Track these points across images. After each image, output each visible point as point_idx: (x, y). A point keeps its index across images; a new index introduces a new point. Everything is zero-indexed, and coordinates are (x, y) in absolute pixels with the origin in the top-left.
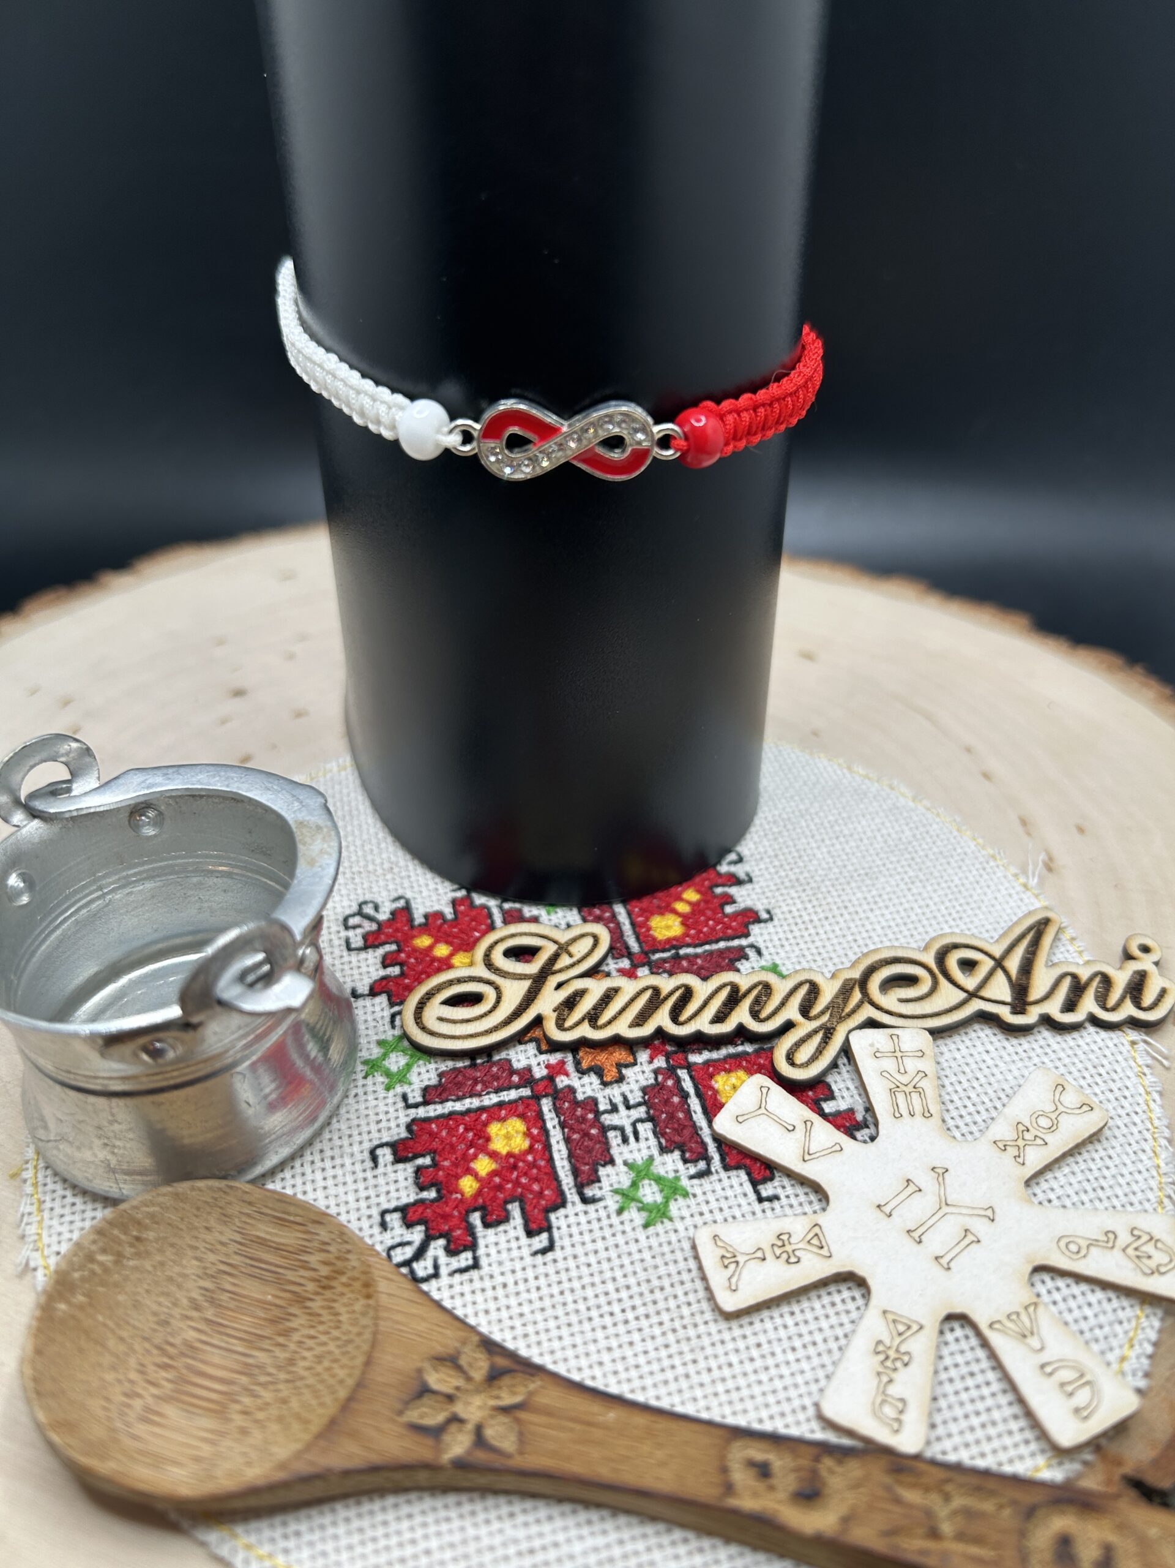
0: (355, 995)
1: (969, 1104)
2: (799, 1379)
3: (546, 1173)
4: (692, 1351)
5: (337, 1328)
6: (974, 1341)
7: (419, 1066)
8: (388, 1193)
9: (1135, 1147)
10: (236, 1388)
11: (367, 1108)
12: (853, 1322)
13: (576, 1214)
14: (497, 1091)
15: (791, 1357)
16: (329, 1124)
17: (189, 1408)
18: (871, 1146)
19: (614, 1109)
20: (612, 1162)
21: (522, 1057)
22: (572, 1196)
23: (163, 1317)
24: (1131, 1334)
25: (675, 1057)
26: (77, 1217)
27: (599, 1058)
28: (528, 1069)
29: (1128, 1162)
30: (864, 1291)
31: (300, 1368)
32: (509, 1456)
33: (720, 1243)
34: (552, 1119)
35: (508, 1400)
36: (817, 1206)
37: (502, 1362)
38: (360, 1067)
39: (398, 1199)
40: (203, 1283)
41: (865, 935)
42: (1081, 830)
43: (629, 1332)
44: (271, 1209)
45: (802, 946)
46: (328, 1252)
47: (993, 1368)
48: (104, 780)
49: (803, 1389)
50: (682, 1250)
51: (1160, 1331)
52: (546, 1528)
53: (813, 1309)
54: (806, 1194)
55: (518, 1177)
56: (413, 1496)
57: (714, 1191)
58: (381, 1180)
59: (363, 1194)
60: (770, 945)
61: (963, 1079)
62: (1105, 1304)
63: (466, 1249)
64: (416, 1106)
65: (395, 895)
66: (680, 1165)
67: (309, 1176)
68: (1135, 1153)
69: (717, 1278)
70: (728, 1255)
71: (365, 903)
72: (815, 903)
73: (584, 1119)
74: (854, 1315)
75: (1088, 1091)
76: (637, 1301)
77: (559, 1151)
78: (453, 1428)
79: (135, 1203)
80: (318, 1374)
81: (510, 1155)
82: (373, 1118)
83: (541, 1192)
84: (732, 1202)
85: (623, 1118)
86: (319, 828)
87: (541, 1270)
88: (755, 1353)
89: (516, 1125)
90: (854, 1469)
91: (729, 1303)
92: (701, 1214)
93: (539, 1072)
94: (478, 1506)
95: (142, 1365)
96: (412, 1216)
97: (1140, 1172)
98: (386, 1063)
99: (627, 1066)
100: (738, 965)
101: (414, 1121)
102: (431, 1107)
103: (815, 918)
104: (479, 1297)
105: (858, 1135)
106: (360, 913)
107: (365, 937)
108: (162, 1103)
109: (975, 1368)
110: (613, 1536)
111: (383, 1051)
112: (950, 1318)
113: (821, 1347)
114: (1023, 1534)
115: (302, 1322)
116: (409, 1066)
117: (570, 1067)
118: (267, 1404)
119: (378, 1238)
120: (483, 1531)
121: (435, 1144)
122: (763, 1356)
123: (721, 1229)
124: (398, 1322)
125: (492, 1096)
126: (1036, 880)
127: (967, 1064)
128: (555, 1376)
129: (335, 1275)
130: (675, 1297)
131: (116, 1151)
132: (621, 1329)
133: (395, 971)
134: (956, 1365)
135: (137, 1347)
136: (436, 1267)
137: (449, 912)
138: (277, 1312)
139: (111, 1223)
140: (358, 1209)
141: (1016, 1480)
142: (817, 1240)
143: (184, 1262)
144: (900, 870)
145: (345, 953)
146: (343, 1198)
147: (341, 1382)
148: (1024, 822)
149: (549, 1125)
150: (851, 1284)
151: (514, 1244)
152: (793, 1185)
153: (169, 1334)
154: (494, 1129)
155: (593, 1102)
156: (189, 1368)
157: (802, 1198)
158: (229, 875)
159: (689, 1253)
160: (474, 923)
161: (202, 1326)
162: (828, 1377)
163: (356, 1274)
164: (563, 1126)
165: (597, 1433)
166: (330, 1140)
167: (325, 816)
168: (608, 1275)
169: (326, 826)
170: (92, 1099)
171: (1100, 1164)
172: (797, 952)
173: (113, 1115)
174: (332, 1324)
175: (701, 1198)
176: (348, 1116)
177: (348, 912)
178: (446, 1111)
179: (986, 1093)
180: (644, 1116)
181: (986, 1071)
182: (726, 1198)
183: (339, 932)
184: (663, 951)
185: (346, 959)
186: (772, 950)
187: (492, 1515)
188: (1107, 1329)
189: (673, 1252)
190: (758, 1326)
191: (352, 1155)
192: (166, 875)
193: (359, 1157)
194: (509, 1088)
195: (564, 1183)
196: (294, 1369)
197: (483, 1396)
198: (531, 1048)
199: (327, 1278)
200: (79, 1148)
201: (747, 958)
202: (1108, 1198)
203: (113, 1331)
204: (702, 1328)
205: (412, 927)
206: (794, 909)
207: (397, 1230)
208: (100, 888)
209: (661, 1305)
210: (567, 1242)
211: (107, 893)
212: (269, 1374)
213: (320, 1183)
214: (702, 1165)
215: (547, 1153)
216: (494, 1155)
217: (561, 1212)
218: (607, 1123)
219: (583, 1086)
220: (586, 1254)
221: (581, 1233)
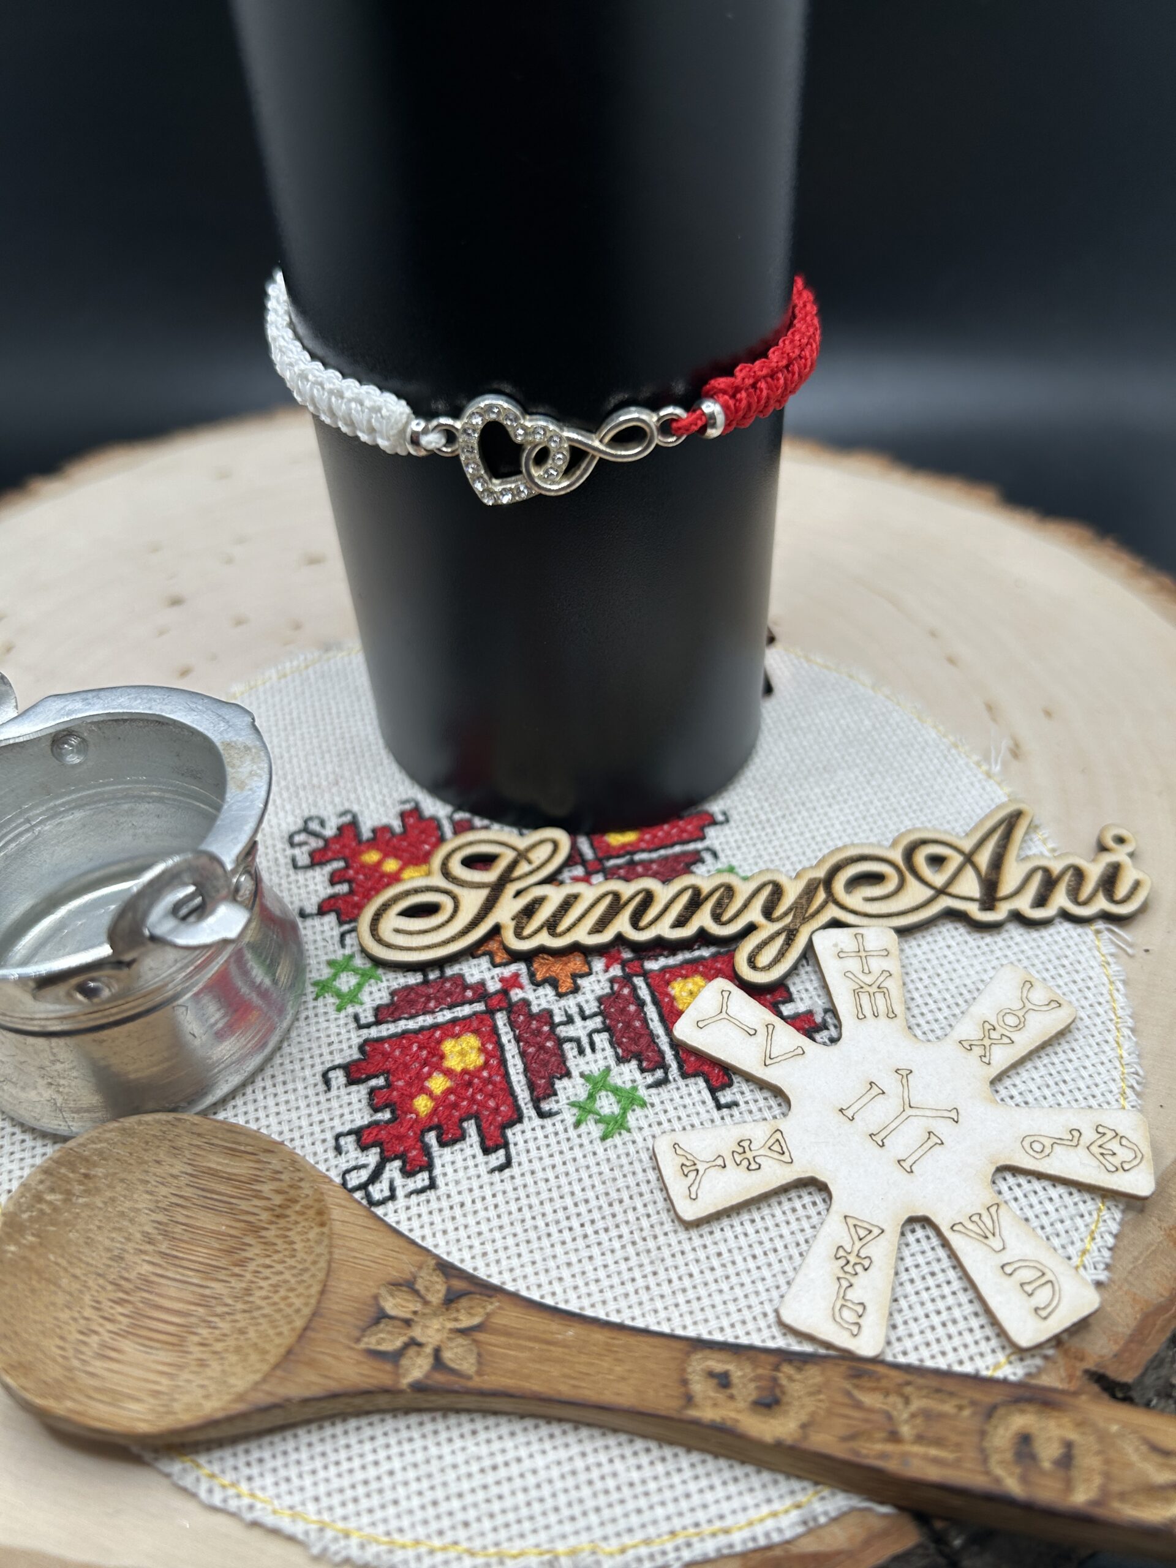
0: (303, 915)
1: (930, 1001)
2: (760, 1286)
3: (501, 1089)
4: (652, 1263)
5: (294, 1256)
6: (935, 1241)
7: (370, 985)
8: (342, 1115)
9: (1099, 1038)
10: (193, 1320)
11: (318, 1031)
12: (814, 1227)
13: (533, 1129)
14: (450, 1007)
15: (751, 1264)
16: (280, 1048)
17: (147, 1342)
18: (834, 1049)
19: (570, 1020)
20: (568, 1074)
21: (475, 971)
22: (528, 1111)
23: (116, 1253)
24: (1093, 1227)
25: (631, 965)
26: (26, 1154)
27: (554, 969)
28: (482, 984)
29: (1091, 1053)
30: (825, 1195)
31: (256, 1297)
32: (469, 1378)
33: (679, 1151)
34: (507, 1033)
35: (466, 1322)
36: (777, 1111)
37: (459, 1285)
38: (310, 989)
39: (352, 1121)
40: (154, 1216)
41: (823, 831)
42: (1048, 714)
43: (588, 1246)
44: (221, 1139)
45: (760, 846)
46: (280, 1180)
47: (954, 1268)
48: (22, 707)
49: (764, 1296)
50: (641, 1161)
51: (1122, 1224)
52: (509, 1444)
53: (773, 1216)
54: (766, 1099)
55: (473, 1094)
56: (375, 1418)
57: (672, 1100)
58: (335, 1104)
59: (316, 1118)
60: (726, 847)
61: (924, 976)
62: (1066, 1196)
63: (420, 1171)
64: (368, 1026)
65: (341, 809)
66: (637, 1075)
67: (261, 1104)
68: (1098, 1044)
69: (677, 1187)
70: (688, 1163)
71: (311, 819)
72: (772, 801)
73: (539, 1032)
74: (815, 1220)
75: (1051, 983)
76: (596, 1215)
77: (515, 1065)
78: (412, 1351)
79: (81, 1140)
80: (275, 1304)
81: (465, 1071)
82: (324, 1040)
83: (496, 1110)
84: (691, 1110)
85: (579, 1029)
86: (247, 749)
87: (498, 1187)
88: (715, 1262)
89: (471, 1041)
90: (814, 1375)
91: (689, 1212)
92: (660, 1124)
93: (493, 986)
94: (440, 1425)
95: (98, 1302)
96: (367, 1138)
97: (1102, 1063)
98: (337, 984)
99: (582, 976)
100: (694, 868)
101: (366, 1042)
102: (384, 1027)
103: (772, 817)
104: (437, 1218)
105: (818, 1037)
106: (305, 830)
107: (312, 854)
108: (104, 1041)
109: (936, 1267)
110: (575, 1449)
111: (333, 971)
112: (911, 1220)
113: (782, 1253)
114: (983, 1434)
115: (257, 1251)
116: (360, 986)
117: (524, 980)
118: (225, 1335)
119: (333, 1162)
120: (446, 1449)
121: (389, 1064)
122: (724, 1265)
123: (680, 1137)
124: (353, 1250)
125: (446, 1012)
126: (998, 767)
127: (928, 960)
128: (515, 1296)
129: (289, 1203)
130: (634, 1209)
131: (61, 1089)
132: (581, 1244)
133: (343, 888)
134: (917, 1266)
135: (91, 1283)
136: (392, 1189)
137: (397, 825)
138: (232, 1243)
139: (58, 1162)
140: (312, 1134)
141: (976, 1379)
142: (779, 1147)
143: (135, 1196)
144: (858, 761)
145: (292, 871)
146: (296, 1123)
147: (298, 1311)
148: (989, 708)
149: (504, 1039)
150: (812, 1189)
151: (471, 1163)
152: (752, 1091)
153: (124, 1269)
154: (448, 1046)
155: (549, 1013)
156: (145, 1301)
157: (762, 1103)
158: (160, 800)
159: (648, 1163)
160: (423, 836)
161: (157, 1260)
162: (788, 1283)
163: (309, 1202)
164: (518, 1039)
165: (557, 1351)
166: (282, 1064)
167: (254, 736)
168: (566, 1189)
169: (255, 747)
170: (31, 1040)
171: (1063, 1057)
172: (754, 853)
173: (54, 1055)
174: (287, 1253)
175: (658, 1108)
176: (299, 1039)
177: (293, 828)
178: (399, 1030)
179: (947, 990)
180: (600, 1026)
181: (948, 967)
182: (685, 1107)
183: (284, 850)
184: (618, 856)
185: (293, 877)
186: (729, 853)
187: (455, 1433)
188: (1068, 1223)
189: (631, 1163)
190: (718, 1235)
191: (304, 1079)
192: (95, 802)
193: (311, 1081)
194: (462, 1004)
195: (520, 1098)
196: (251, 1299)
197: (441, 1319)
198: (484, 962)
199: (280, 1206)
200: (23, 1089)
201: (702, 861)
202: (1071, 1091)
203: (66, 1270)
204: (662, 1240)
205: (360, 842)
206: (750, 809)
207: (352, 1154)
208: (28, 821)
209: (620, 1218)
210: (524, 1158)
211: (35, 825)
212: (227, 1305)
213: (273, 1110)
214: (659, 1074)
215: (502, 1068)
216: (448, 1073)
217: (518, 1128)
218: (563, 1035)
219: (538, 998)
220: (544, 1169)
221: (538, 1149)
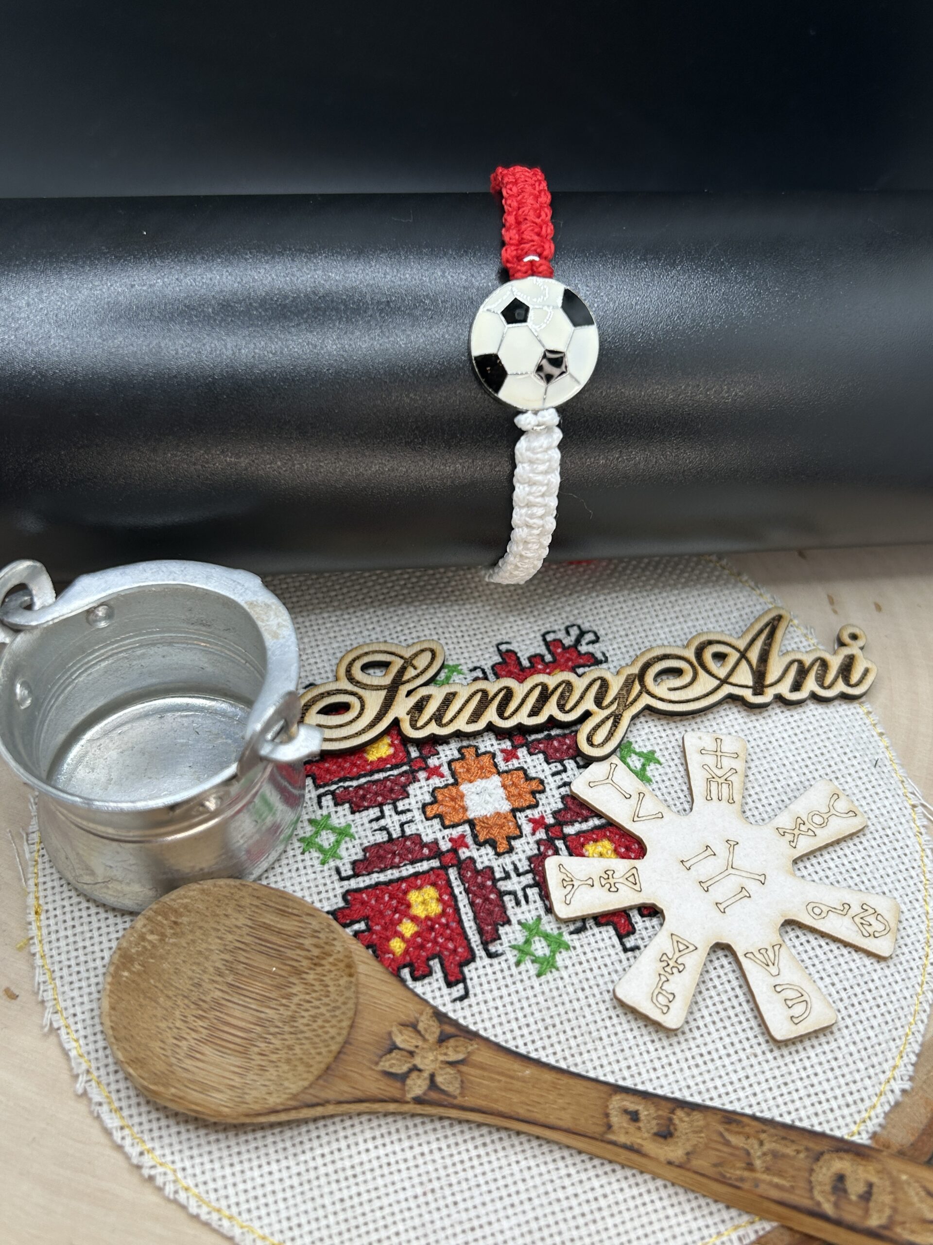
3: (458, 934)
7: (346, 842)
11: (308, 881)
13: (484, 967)
14: (412, 863)
15: (653, 1075)
19: (507, 877)
20: (508, 922)
21: (429, 831)
22: (480, 952)
25: (553, 829)
27: (492, 831)
28: (436, 842)
34: (458, 886)
38: (297, 844)
50: (568, 993)
55: (436, 938)
57: (589, 944)
64: (348, 878)
73: (482, 886)
76: (536, 1037)
77: (467, 914)
81: (428, 918)
82: (314, 890)
83: (455, 951)
84: (604, 952)
85: (514, 884)
87: (460, 1013)
89: (430, 892)
92: (581, 963)
93: (445, 846)
98: (318, 840)
99: (515, 838)
101: (348, 892)
102: (360, 879)
111: (314, 829)
113: (676, 1067)
114: (811, 1170)
116: (338, 843)
117: (469, 840)
121: (367, 911)
122: (632, 1076)
125: (409, 867)
130: (565, 1032)
134: (774, 1078)
149: (457, 891)
151: (438, 993)
154: (414, 897)
155: (490, 871)
159: (573, 995)
164: (467, 891)
168: (512, 1016)
175: (579, 950)
178: (373, 882)
180: (531, 882)
182: (599, 950)
189: (560, 996)
194: (421, 860)
195: (472, 941)
198: (436, 823)
209: (554, 1039)
210: (478, 990)
214: (579, 922)
215: (457, 916)
216: (414, 919)
217: (472, 966)
218: (503, 889)
219: (481, 856)
220: (494, 999)
221: (489, 983)
